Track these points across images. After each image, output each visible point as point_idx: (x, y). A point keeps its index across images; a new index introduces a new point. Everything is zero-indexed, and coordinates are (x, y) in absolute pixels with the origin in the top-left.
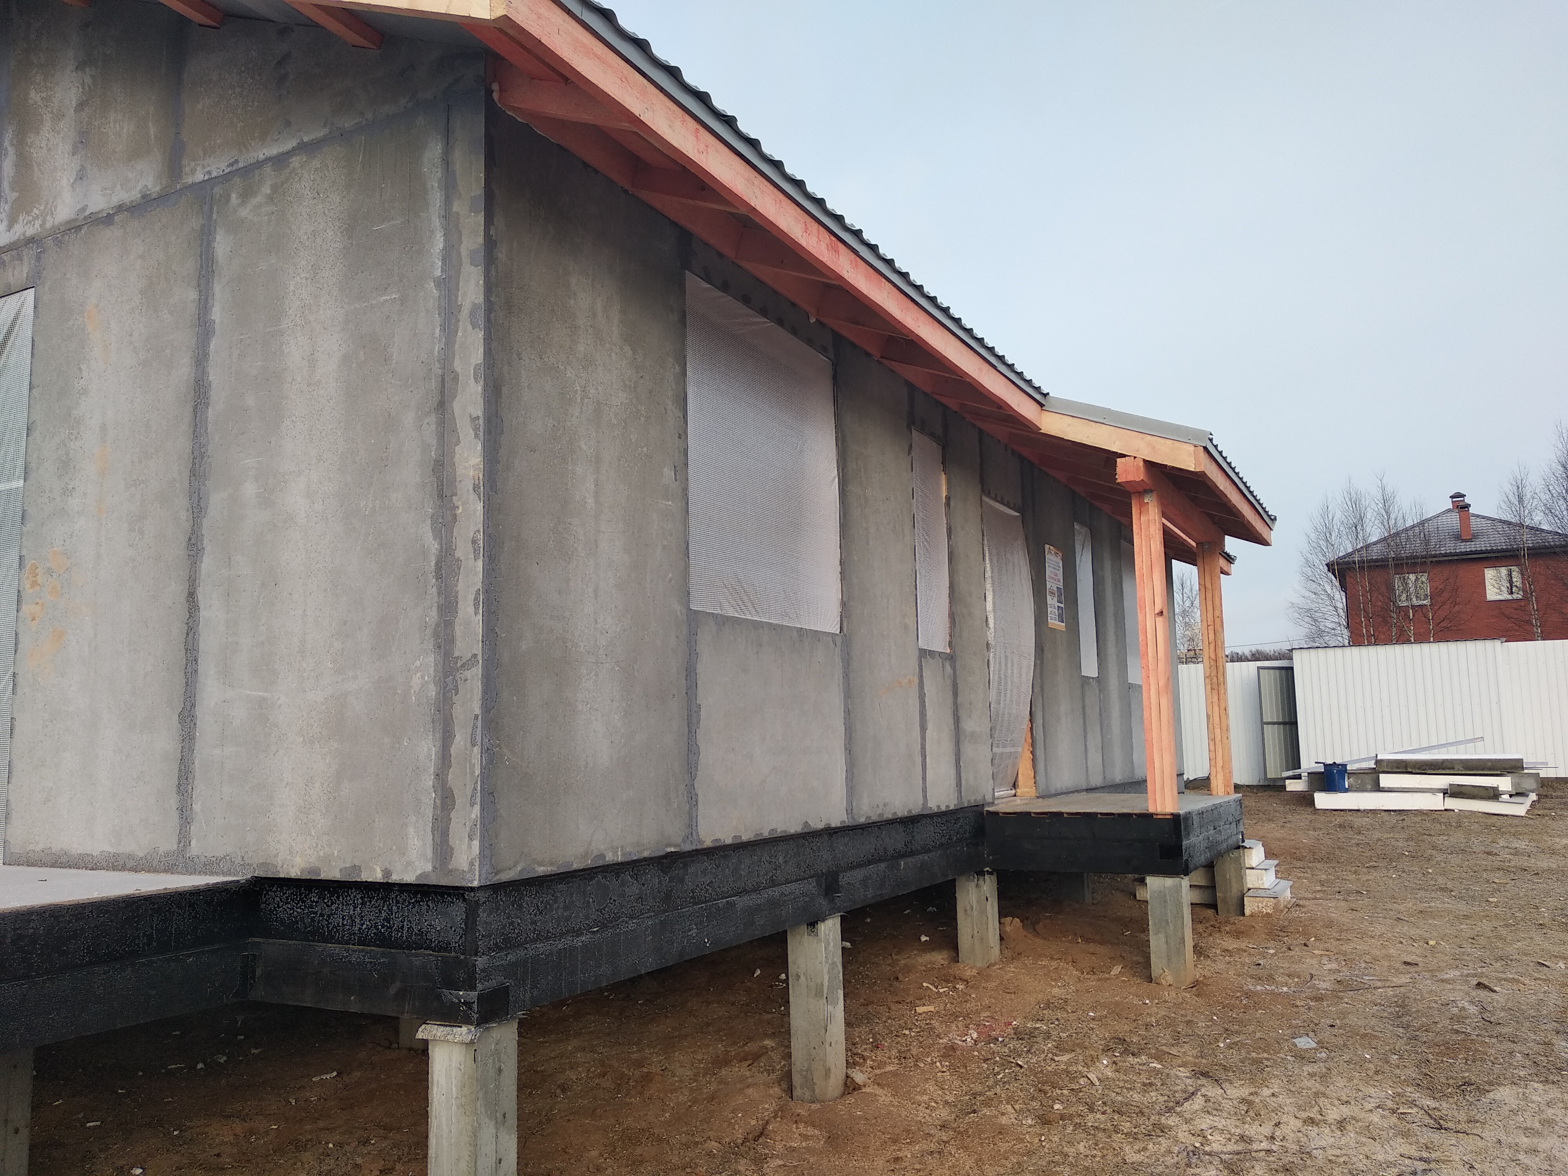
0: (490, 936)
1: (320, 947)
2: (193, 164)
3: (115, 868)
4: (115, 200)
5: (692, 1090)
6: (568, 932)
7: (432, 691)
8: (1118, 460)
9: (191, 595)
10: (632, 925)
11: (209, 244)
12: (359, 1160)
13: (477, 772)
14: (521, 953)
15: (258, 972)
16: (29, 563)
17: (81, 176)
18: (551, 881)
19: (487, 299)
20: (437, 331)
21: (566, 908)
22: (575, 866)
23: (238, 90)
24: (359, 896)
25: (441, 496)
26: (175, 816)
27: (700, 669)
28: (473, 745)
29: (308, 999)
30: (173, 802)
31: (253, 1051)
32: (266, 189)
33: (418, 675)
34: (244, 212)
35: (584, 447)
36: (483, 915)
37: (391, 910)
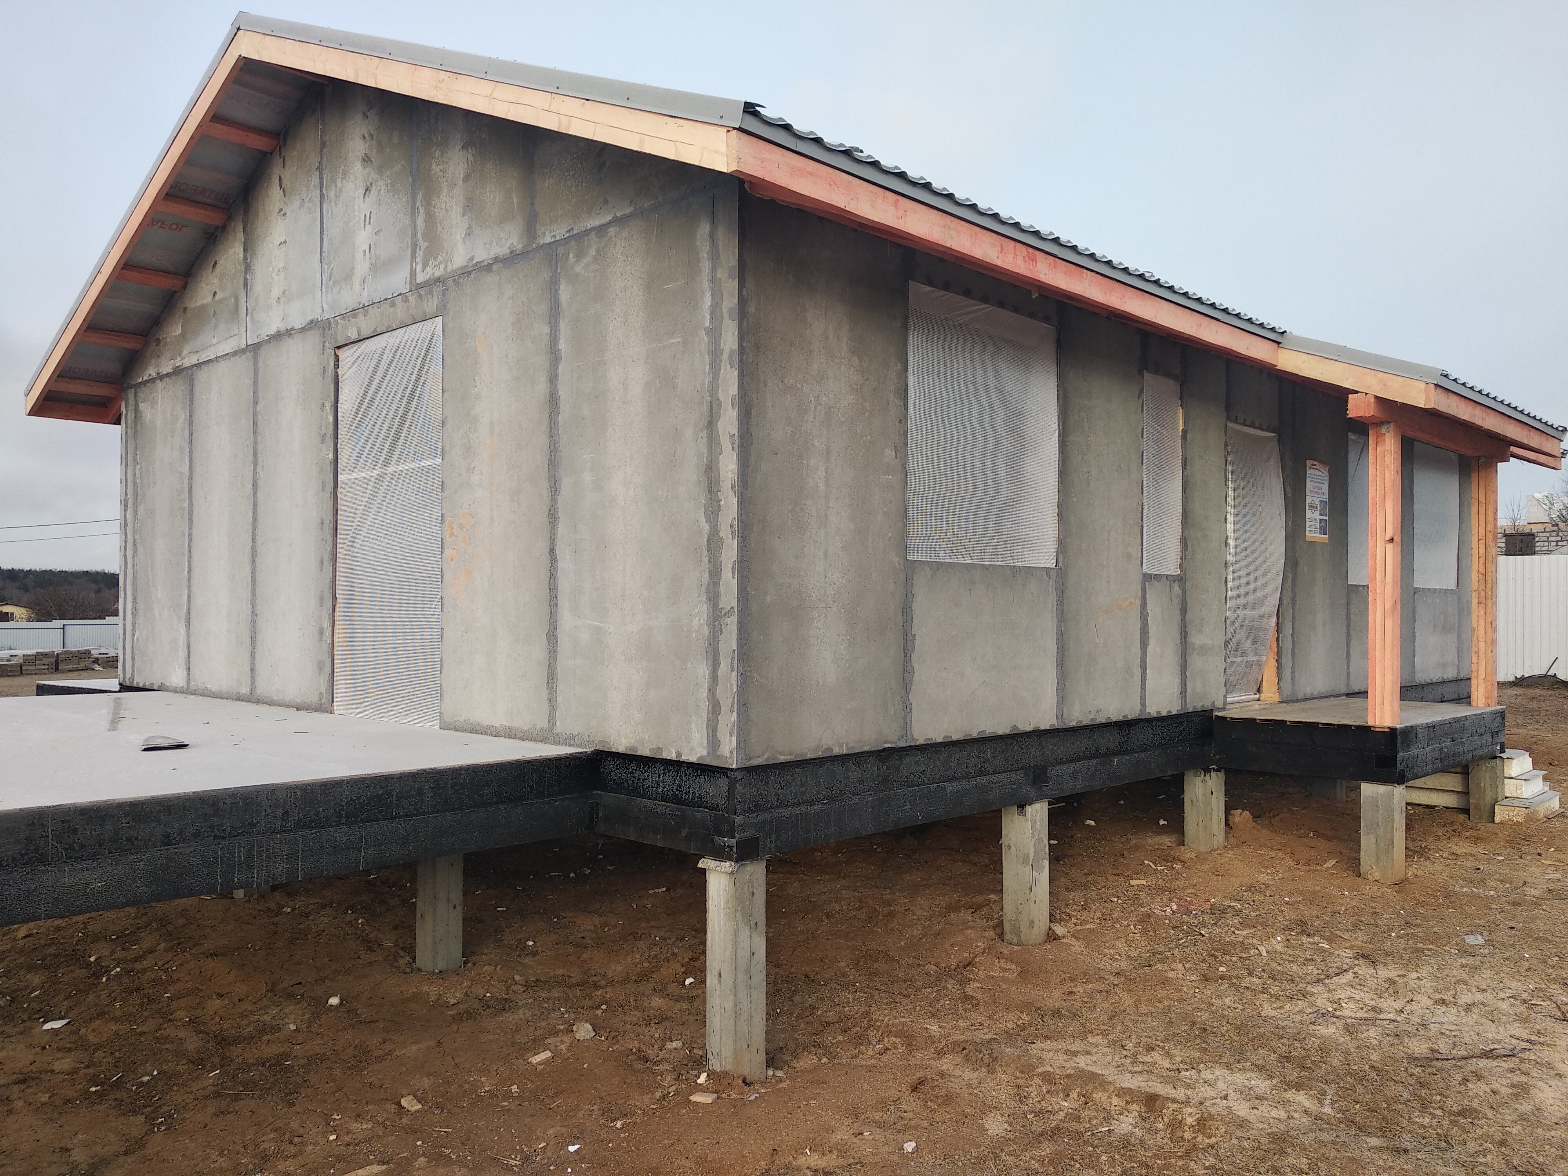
0: (745, 802)
1: (639, 800)
2: (543, 229)
3: (510, 737)
4: (492, 255)
5: (924, 927)
6: (804, 802)
7: (706, 631)
8: (1350, 396)
9: (552, 550)
10: (855, 799)
11: (556, 291)
12: (676, 951)
13: (735, 690)
14: (767, 816)
15: (600, 815)
16: (448, 519)
17: (469, 233)
18: (791, 766)
19: (740, 345)
20: (707, 369)
21: (802, 785)
22: (809, 756)
23: (572, 173)
24: (662, 768)
25: (710, 491)
26: (546, 704)
27: (916, 607)
28: (732, 671)
29: (631, 835)
30: (545, 694)
31: (609, 867)
32: (593, 252)
33: (697, 618)
34: (578, 269)
35: (817, 444)
36: (739, 788)
37: (682, 780)
